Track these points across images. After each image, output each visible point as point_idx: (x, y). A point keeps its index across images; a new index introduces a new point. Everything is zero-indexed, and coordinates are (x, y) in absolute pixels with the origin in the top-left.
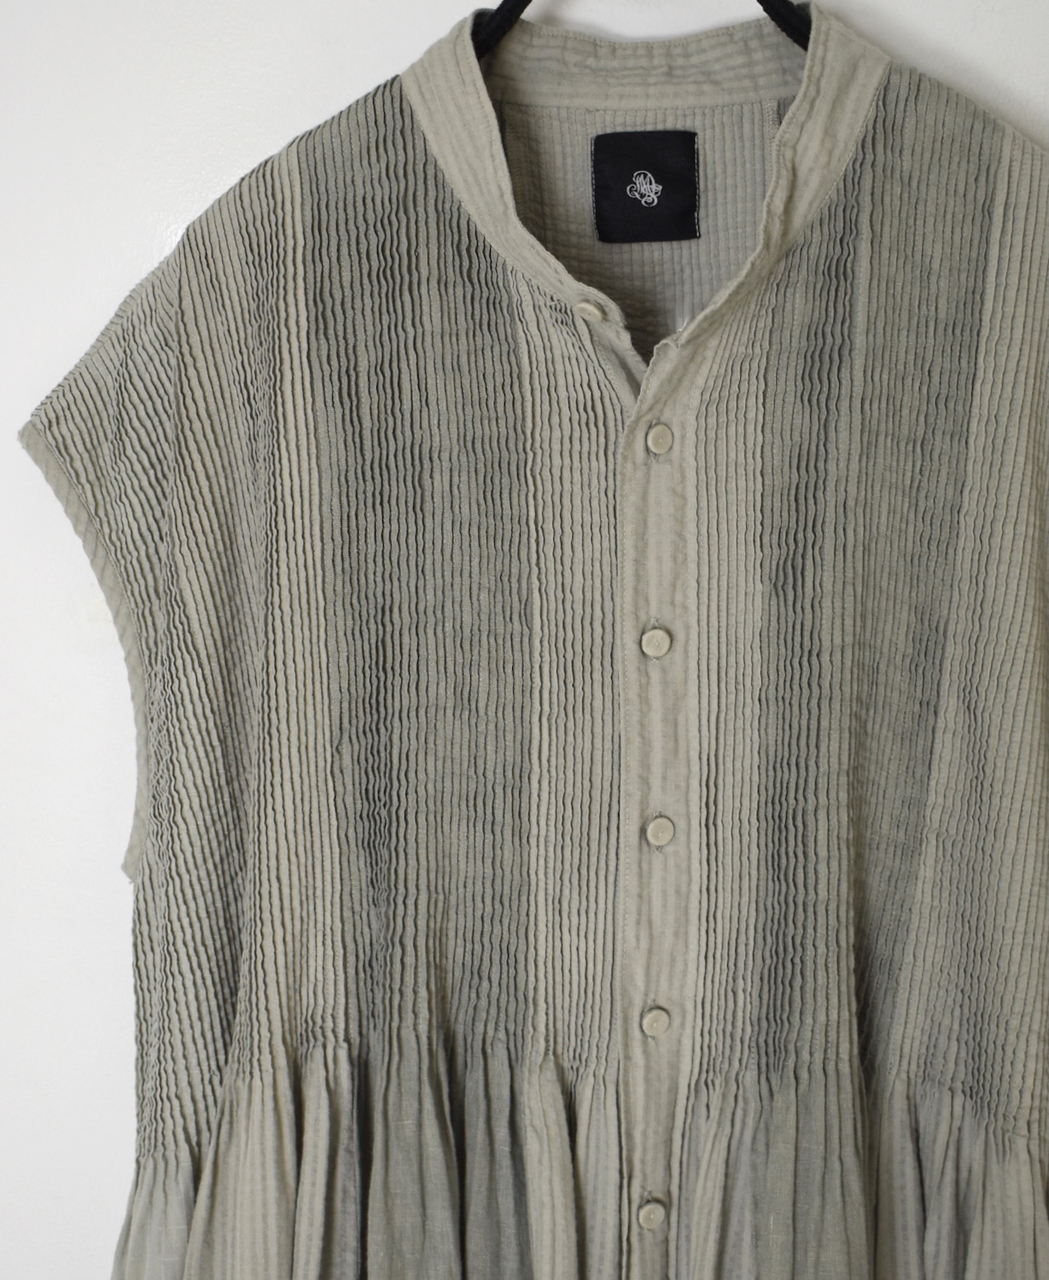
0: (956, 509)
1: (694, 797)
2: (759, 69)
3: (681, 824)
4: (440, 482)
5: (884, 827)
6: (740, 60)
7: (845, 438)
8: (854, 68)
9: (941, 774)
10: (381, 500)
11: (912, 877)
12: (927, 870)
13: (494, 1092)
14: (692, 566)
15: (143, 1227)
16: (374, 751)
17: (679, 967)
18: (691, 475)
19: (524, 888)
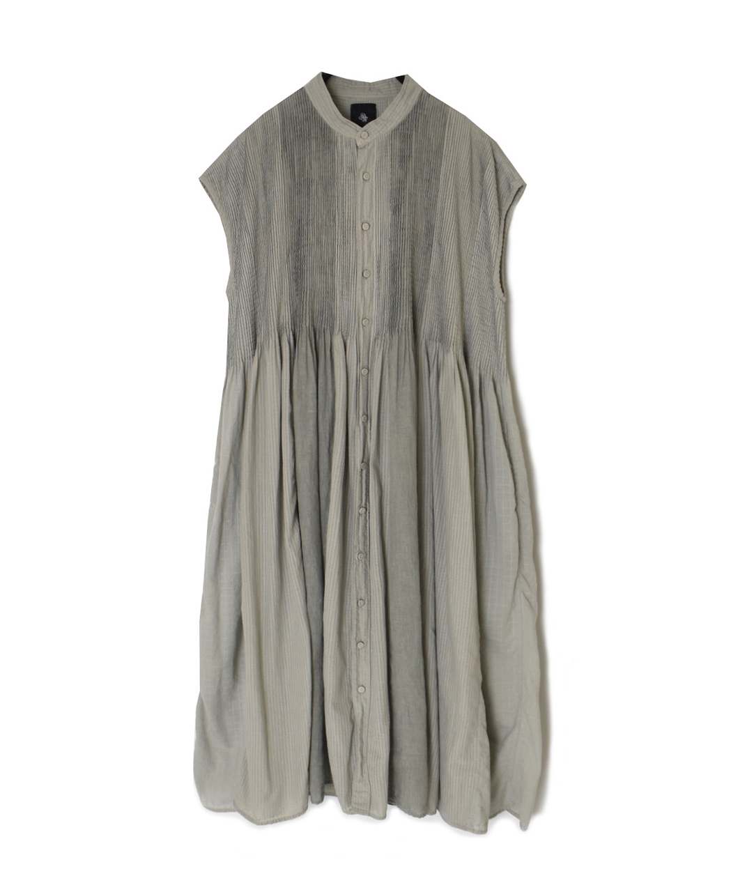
0: (437, 196)
1: (375, 265)
2: (392, 89)
3: (372, 273)
4: (314, 188)
5: (419, 276)
6: (387, 87)
7: (410, 177)
8: (414, 89)
9: (433, 262)
10: (300, 192)
11: (426, 288)
12: (430, 286)
13: (326, 342)
14: (374, 208)
15: (230, 385)
16: (297, 256)
17: (371, 309)
18: (374, 186)
19: (334, 289)
